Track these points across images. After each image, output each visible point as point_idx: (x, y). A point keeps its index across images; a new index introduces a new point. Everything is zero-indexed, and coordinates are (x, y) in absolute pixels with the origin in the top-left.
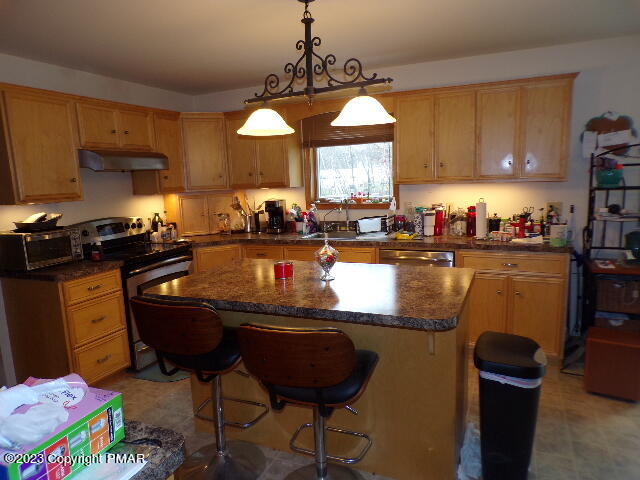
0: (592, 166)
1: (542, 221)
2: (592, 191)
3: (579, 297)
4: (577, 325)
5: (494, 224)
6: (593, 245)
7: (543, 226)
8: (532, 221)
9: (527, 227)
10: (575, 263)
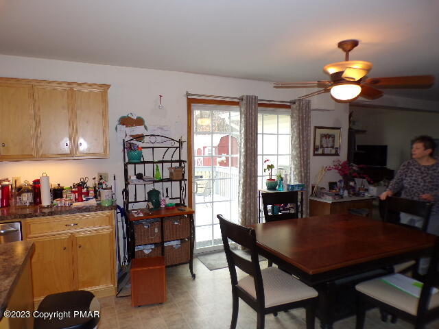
0: (124, 148)
1: (95, 188)
2: (126, 165)
3: (124, 238)
4: (125, 257)
5: (57, 193)
6: (130, 201)
7: (95, 191)
8: (87, 188)
9: (84, 193)
10: (119, 215)
